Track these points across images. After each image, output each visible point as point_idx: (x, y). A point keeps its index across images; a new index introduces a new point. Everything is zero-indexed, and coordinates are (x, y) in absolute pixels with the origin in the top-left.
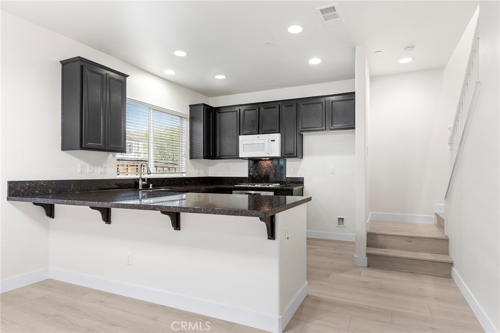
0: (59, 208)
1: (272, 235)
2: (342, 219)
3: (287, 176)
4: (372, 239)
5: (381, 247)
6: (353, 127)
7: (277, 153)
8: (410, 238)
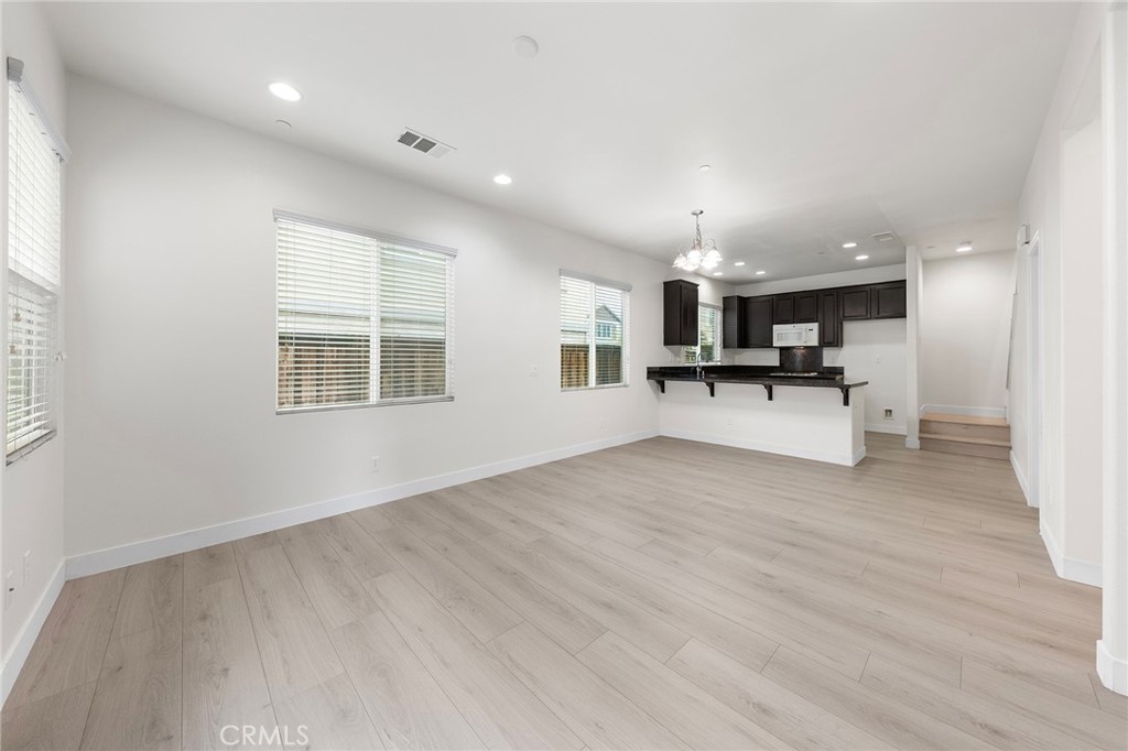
0: (668, 384)
1: (846, 402)
2: (890, 411)
3: (825, 365)
4: (924, 424)
5: (935, 433)
6: (904, 315)
7: (814, 342)
8: (968, 425)
